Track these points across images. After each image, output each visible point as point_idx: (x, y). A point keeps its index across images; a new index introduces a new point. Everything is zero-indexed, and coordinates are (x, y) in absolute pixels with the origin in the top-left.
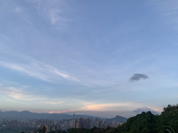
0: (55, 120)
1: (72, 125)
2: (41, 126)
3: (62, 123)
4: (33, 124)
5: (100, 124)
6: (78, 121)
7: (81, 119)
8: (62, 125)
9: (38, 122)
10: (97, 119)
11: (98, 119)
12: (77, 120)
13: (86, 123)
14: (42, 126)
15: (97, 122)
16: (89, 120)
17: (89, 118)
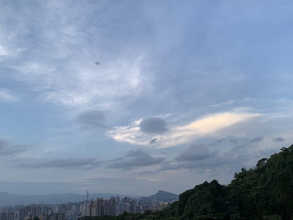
0: (55, 205)
1: (84, 211)
3: (67, 209)
5: (132, 207)
7: (100, 201)
8: (68, 213)
9: (25, 210)
13: (108, 207)
15: (127, 204)
16: (114, 200)
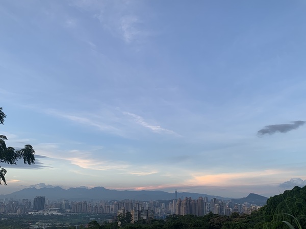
0: (145, 202)
1: (173, 210)
2: (124, 211)
3: (157, 207)
4: (112, 209)
5: (221, 208)
6: (184, 202)
7: (189, 201)
8: (158, 210)
9: (119, 204)
10: (215, 199)
11: (218, 200)
12: (181, 202)
13: (197, 207)
14: (126, 212)
15: (216, 205)
16: (202, 201)
17: (202, 198)
